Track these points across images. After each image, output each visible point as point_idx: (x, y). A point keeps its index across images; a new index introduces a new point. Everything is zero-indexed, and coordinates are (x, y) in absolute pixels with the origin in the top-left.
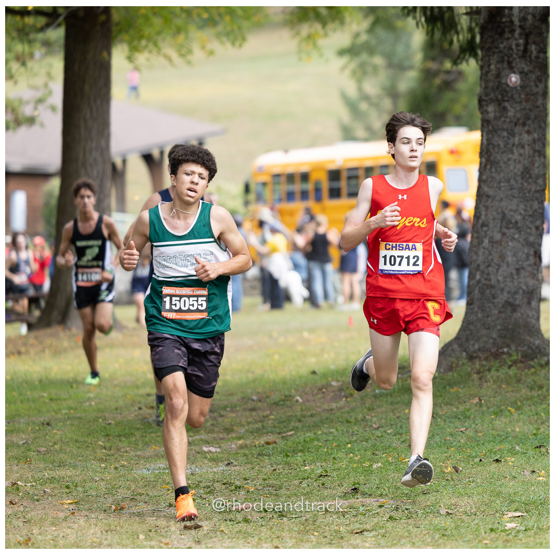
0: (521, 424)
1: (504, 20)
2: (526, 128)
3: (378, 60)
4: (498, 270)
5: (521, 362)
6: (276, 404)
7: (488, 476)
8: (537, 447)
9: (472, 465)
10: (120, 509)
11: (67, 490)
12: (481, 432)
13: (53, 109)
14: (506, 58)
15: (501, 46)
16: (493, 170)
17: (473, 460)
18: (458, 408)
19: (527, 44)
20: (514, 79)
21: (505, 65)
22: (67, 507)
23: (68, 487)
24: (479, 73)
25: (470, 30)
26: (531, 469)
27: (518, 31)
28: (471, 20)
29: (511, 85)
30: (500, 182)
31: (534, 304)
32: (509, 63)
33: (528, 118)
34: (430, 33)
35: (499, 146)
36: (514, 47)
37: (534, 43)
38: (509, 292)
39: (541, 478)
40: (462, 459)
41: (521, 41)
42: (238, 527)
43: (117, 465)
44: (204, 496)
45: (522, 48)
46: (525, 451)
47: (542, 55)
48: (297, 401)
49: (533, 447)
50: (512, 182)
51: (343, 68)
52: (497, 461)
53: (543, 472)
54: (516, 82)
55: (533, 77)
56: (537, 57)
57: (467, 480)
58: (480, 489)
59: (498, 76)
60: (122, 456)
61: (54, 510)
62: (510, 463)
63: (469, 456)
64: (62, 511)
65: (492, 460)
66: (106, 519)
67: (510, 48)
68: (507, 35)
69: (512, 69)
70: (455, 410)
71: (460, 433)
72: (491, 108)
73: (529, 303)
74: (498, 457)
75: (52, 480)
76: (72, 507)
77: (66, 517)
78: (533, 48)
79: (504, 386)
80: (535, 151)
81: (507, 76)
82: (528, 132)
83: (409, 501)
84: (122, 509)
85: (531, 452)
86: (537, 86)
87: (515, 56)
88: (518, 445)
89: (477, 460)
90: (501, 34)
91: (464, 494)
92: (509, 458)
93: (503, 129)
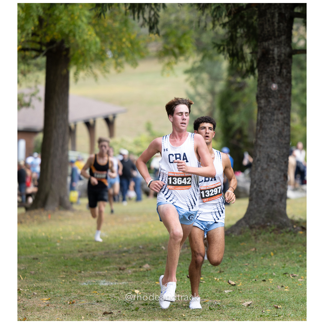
0: (276, 262)
1: (270, 56)
2: (280, 111)
3: (205, 76)
4: (265, 183)
5: (277, 230)
6: (152, 250)
7: (259, 288)
8: (284, 274)
9: (251, 283)
10: (72, 303)
11: (45, 293)
12: (256, 266)
13: (40, 99)
14: (270, 76)
15: (268, 70)
16: (263, 132)
17: (252, 280)
18: (244, 253)
19: (281, 69)
20: (274, 86)
21: (270, 79)
22: (45, 302)
23: (45, 292)
24: (256, 83)
25: (252, 61)
26: (281, 285)
27: (277, 62)
28: (252, 56)
29: (273, 89)
30: (267, 139)
31: (283, 200)
32: (272, 78)
33: (281, 106)
34: (231, 62)
35: (266, 120)
36: (275, 70)
37: (285, 68)
38: (271, 195)
39: (286, 290)
40: (246, 279)
41: (278, 67)
42: (132, 313)
43: (71, 281)
44: (115, 297)
45: (278, 71)
46: (278, 276)
47: (289, 75)
48: (162, 249)
49: (283, 274)
50: (273, 139)
51: (187, 80)
52: (264, 281)
53: (287, 286)
54: (276, 88)
55: (284, 85)
56: (286, 76)
57: (249, 290)
58: (255, 295)
59: (266, 85)
60: (73, 276)
61: (39, 304)
62: (271, 282)
63: (250, 278)
64: (43, 304)
65: (261, 280)
66: (64, 308)
67: (273, 71)
68: (271, 64)
69: (273, 81)
70: (243, 254)
71: (245, 266)
72: (263, 101)
73: (281, 200)
74: (264, 279)
75: (37, 288)
76: (47, 302)
77: (44, 307)
78: (284, 71)
79: (268, 242)
80: (285, 123)
81: (271, 85)
82: (282, 114)
83: (219, 301)
84: (73, 303)
85: (281, 276)
86: (286, 90)
87: (275, 75)
88: (275, 272)
89: (254, 280)
90: (268, 63)
91: (247, 297)
92: (270, 279)
93: (269, 112)
